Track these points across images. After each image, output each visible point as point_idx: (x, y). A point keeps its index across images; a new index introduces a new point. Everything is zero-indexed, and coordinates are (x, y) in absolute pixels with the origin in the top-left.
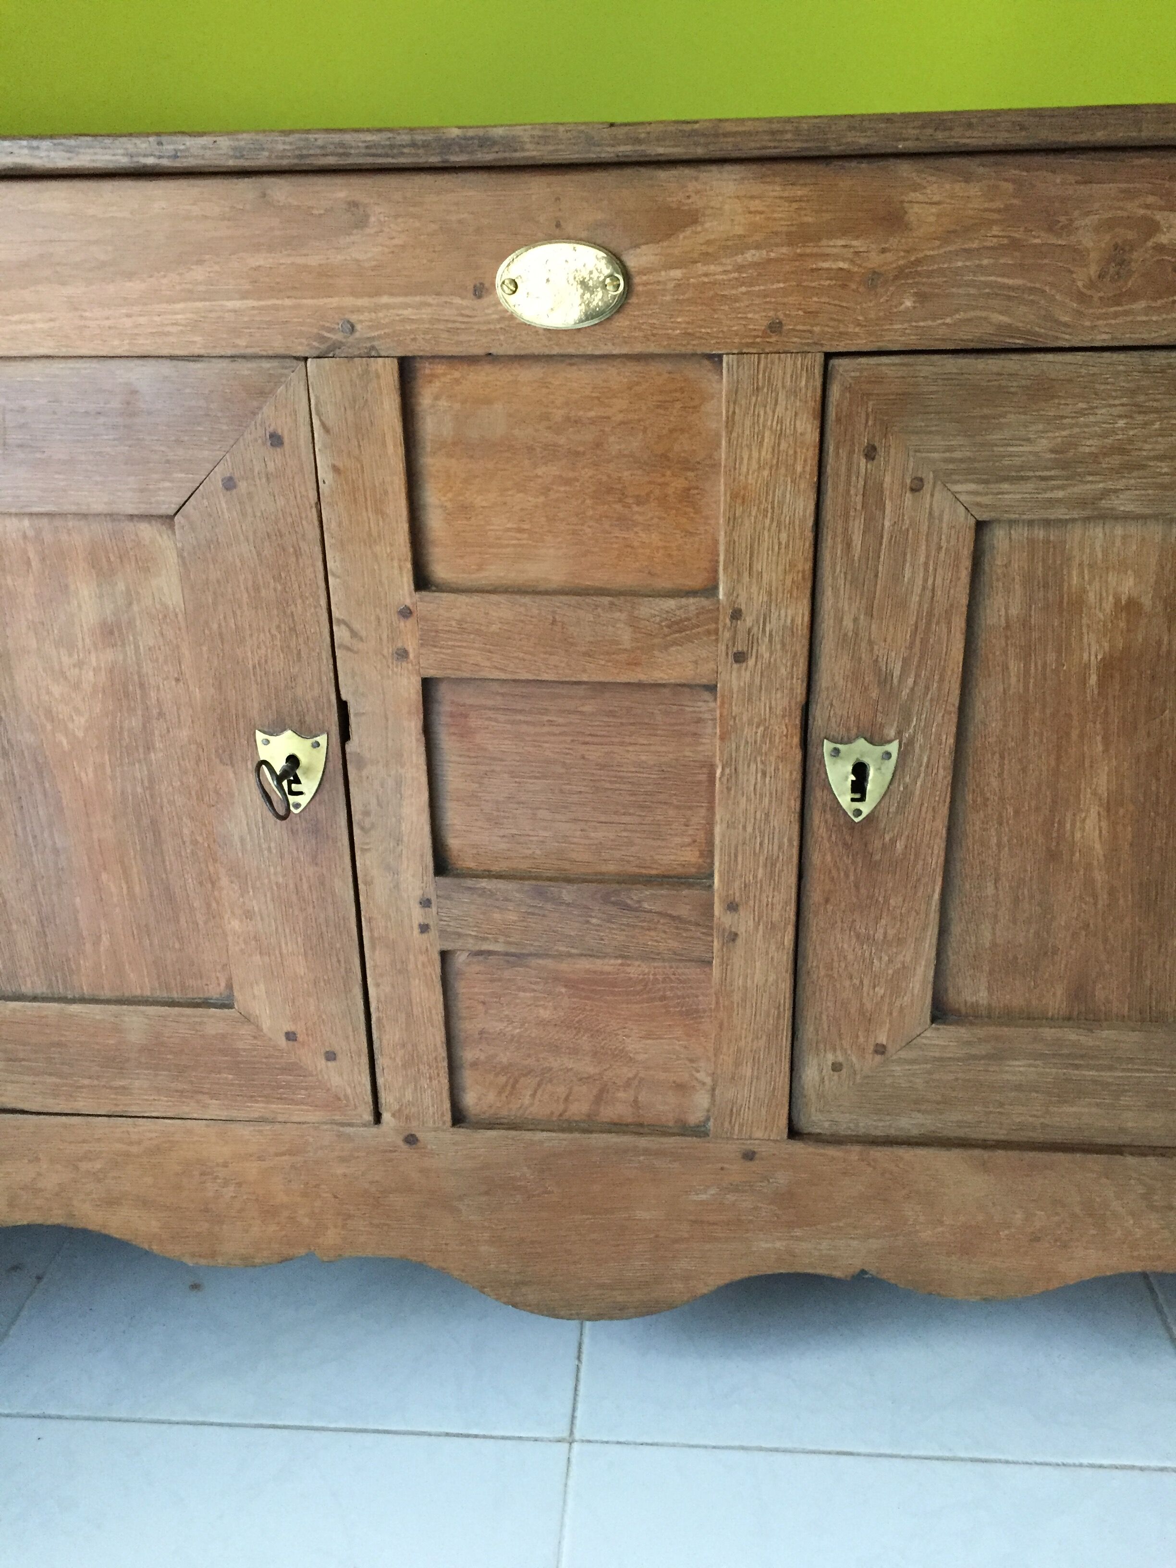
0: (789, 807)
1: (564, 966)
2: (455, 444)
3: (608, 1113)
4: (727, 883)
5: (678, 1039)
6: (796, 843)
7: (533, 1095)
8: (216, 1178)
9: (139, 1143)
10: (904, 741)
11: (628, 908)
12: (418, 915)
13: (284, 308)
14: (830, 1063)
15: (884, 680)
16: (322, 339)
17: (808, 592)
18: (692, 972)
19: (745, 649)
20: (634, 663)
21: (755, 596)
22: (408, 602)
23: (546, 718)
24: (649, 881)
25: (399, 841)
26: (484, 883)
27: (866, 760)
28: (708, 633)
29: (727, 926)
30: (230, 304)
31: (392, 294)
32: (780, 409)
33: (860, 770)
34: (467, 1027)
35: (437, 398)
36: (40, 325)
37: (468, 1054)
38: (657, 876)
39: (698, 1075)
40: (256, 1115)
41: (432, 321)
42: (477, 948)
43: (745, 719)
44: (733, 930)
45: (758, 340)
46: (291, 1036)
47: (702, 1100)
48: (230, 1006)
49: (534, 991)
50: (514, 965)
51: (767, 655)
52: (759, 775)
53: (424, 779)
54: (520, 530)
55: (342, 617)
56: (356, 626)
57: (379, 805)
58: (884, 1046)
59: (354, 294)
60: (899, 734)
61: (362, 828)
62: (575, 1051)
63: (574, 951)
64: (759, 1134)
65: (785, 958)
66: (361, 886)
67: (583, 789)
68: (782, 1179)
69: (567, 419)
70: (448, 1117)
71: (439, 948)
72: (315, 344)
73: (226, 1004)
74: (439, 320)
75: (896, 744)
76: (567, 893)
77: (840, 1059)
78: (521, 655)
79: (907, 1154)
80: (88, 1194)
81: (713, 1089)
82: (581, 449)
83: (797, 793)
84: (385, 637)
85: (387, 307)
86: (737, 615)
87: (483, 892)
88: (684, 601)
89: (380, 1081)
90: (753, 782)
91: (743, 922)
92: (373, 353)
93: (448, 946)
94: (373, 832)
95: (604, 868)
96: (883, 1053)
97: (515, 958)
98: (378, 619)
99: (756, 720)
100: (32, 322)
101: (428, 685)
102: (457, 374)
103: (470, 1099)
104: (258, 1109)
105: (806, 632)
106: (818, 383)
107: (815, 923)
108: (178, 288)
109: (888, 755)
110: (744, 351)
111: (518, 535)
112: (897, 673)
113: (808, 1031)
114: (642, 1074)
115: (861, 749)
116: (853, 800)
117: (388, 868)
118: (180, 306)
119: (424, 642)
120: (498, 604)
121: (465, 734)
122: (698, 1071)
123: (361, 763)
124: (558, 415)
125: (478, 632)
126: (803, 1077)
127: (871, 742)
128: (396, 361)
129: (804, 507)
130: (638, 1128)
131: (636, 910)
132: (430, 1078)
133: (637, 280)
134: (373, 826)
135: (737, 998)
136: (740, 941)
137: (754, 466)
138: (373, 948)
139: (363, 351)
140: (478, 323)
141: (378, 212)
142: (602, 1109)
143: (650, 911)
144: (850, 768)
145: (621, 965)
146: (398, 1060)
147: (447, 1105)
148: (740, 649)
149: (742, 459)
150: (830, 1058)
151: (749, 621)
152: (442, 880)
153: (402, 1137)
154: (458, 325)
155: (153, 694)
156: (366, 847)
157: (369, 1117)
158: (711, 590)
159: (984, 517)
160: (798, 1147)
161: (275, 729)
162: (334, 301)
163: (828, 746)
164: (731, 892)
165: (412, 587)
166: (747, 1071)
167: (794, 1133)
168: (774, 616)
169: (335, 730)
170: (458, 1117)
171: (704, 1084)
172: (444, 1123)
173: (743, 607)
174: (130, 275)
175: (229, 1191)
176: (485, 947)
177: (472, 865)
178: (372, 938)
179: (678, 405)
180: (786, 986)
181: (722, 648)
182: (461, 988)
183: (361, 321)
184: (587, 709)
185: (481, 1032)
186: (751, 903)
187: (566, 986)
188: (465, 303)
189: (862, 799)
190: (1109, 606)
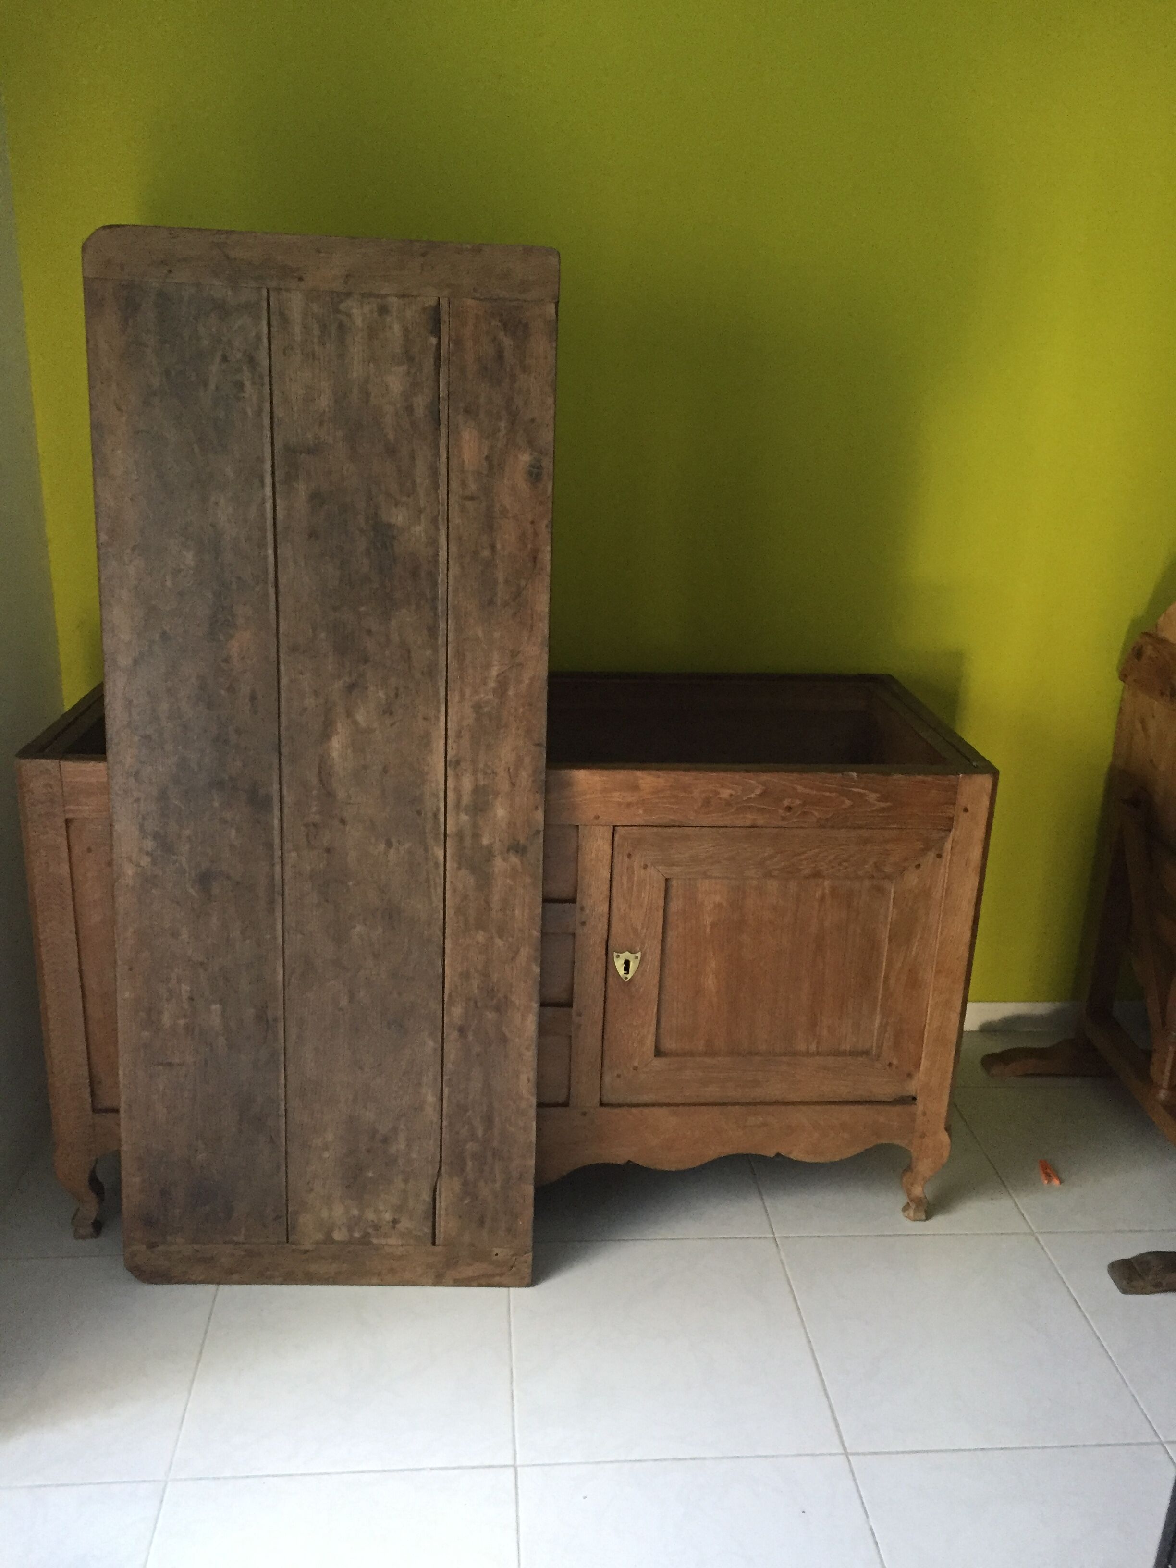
0: (601, 977)
4: (579, 1005)
6: (603, 991)
10: (643, 952)
14: (615, 1074)
15: (635, 930)
19: (585, 921)
21: (589, 903)
27: (630, 960)
29: (577, 1022)
32: (598, 843)
33: (627, 963)
44: (580, 1023)
51: (593, 923)
58: (637, 1068)
60: (641, 950)
65: (599, 1033)
68: (597, 1123)
75: (640, 953)
77: (619, 1073)
79: (646, 1110)
81: (570, 1087)
83: (604, 971)
86: (582, 909)
91: (583, 1020)
96: (636, 1070)
105: (607, 914)
106: (611, 835)
107: (610, 1019)
109: (637, 957)
112: (640, 929)
113: (607, 1063)
115: (626, 955)
116: (624, 973)
126: (606, 1080)
127: (631, 952)
129: (607, 873)
144: (623, 962)
148: (583, 920)
150: (616, 1072)
151: (587, 911)
158: (573, 900)
159: (667, 877)
160: (603, 1109)
163: (615, 954)
166: (584, 1079)
167: (602, 1104)
168: (596, 909)
173: (585, 906)
180: (599, 1044)
186: (586, 1013)
189: (628, 973)
190: (712, 906)
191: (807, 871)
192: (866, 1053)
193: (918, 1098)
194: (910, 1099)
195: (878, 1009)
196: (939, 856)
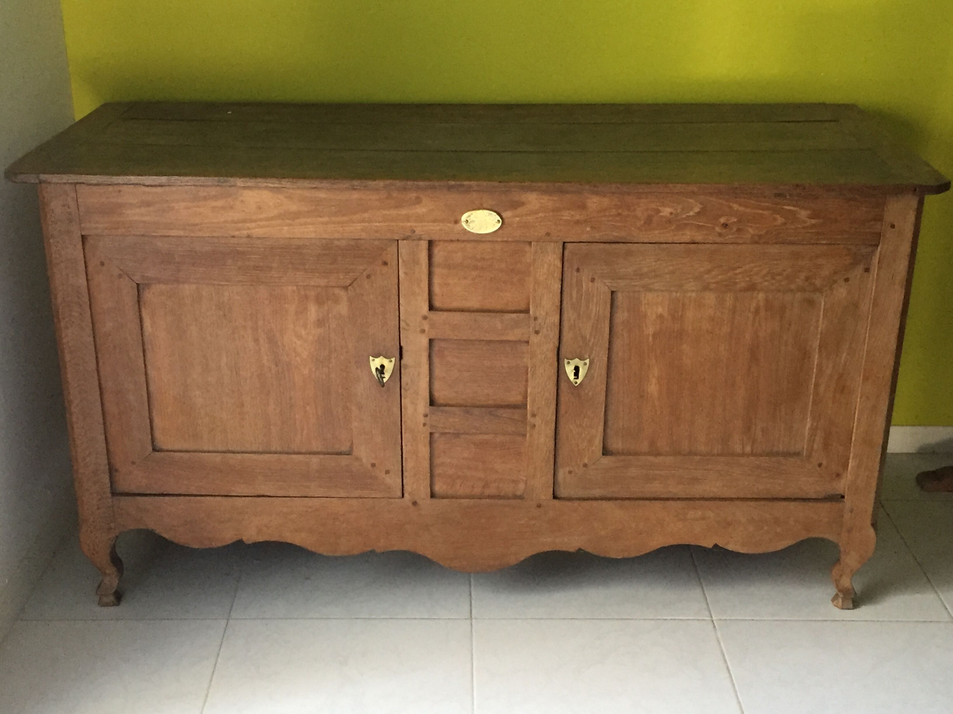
0: (553, 381)
1: (473, 438)
2: (444, 265)
3: (487, 492)
4: (532, 407)
5: (514, 463)
6: (555, 393)
7: (461, 485)
8: (340, 520)
9: (311, 507)
10: (591, 359)
11: (497, 416)
13: (393, 226)
14: (567, 471)
15: (584, 338)
16: (405, 235)
17: (559, 312)
18: (519, 439)
19: (539, 330)
20: (501, 334)
21: (542, 313)
22: (426, 314)
23: (470, 351)
24: (505, 407)
25: (418, 394)
26: (447, 408)
27: (579, 366)
28: (527, 325)
29: (532, 422)
30: (376, 224)
31: (427, 222)
32: (550, 258)
33: (577, 369)
34: (437, 461)
35: (439, 251)
36: (311, 229)
37: (437, 471)
38: (508, 405)
39: (521, 477)
40: (357, 495)
41: (440, 230)
42: (443, 431)
43: (538, 352)
44: (534, 423)
45: (543, 238)
46: (373, 465)
47: (522, 486)
48: (351, 454)
49: (463, 447)
50: (455, 437)
51: (546, 332)
52: (543, 371)
53: (428, 373)
54: (464, 291)
55: (403, 319)
56: (408, 322)
57: (412, 382)
58: (586, 464)
59: (416, 222)
60: (589, 356)
61: (405, 390)
62: (476, 469)
63: (477, 432)
64: (543, 497)
65: (552, 433)
66: (403, 410)
67: (482, 375)
68: (551, 514)
69: (482, 258)
70: (429, 495)
71: (430, 431)
72: (402, 236)
73: (349, 453)
74: (442, 230)
75: (588, 360)
76: (476, 411)
77: (571, 469)
79: (595, 503)
80: (289, 527)
81: (526, 482)
82: (486, 267)
83: (556, 376)
84: (418, 325)
85: (426, 226)
86: (536, 319)
87: (446, 412)
88: (519, 314)
89: (405, 481)
90: (541, 373)
91: (537, 421)
92: (420, 239)
93: (433, 431)
94: (408, 391)
95: (489, 402)
96: (586, 467)
97: (457, 435)
98: (416, 320)
99: (542, 353)
100: (308, 228)
101: (431, 341)
102: (447, 245)
103: (437, 488)
104: (358, 493)
105: (558, 325)
106: (561, 250)
107: (562, 421)
108: (359, 219)
109: (585, 364)
110: (538, 241)
111: (464, 293)
112: (588, 338)
113: (560, 460)
114: (501, 477)
115: (576, 362)
116: (574, 378)
117: (413, 403)
118: (359, 224)
119: (431, 327)
120: (456, 315)
121: (442, 357)
122: (521, 475)
123: (406, 367)
124: (478, 257)
125: (450, 324)
126: (558, 476)
127: (581, 359)
128: (427, 242)
129: (558, 286)
130: (499, 497)
131: (500, 417)
132: (423, 480)
133: (506, 220)
134: (409, 389)
135: (535, 447)
136: (536, 427)
137: (542, 274)
138: (406, 432)
139: (417, 238)
140: (455, 231)
141: (425, 200)
142: (486, 490)
143: (505, 417)
144: (573, 368)
145: (494, 437)
146: (412, 472)
147: (429, 490)
148: (537, 329)
149: (538, 272)
150: (568, 469)
151: (539, 321)
152: (432, 408)
153: (412, 502)
154: (448, 231)
156: (406, 395)
157: (400, 494)
158: (527, 311)
159: (613, 289)
160: (556, 502)
161: (377, 356)
162: (409, 224)
163: (566, 361)
164: (533, 410)
165: (428, 309)
166: (538, 473)
167: (555, 497)
168: (548, 319)
169: (398, 356)
170: (433, 495)
171: (523, 480)
172: (427, 497)
173: (538, 317)
175: (344, 525)
176: (447, 431)
177: (442, 402)
178: (405, 429)
179: (518, 255)
180: (552, 443)
181: (531, 329)
182: (435, 445)
183: (417, 230)
184: (485, 349)
185: (442, 463)
186: (540, 414)
187: (474, 445)
188: (451, 225)
189: (578, 378)
190: (654, 316)
191: (743, 285)
192: (797, 454)
193: (846, 497)
194: (839, 497)
195: (809, 414)
196: (867, 270)
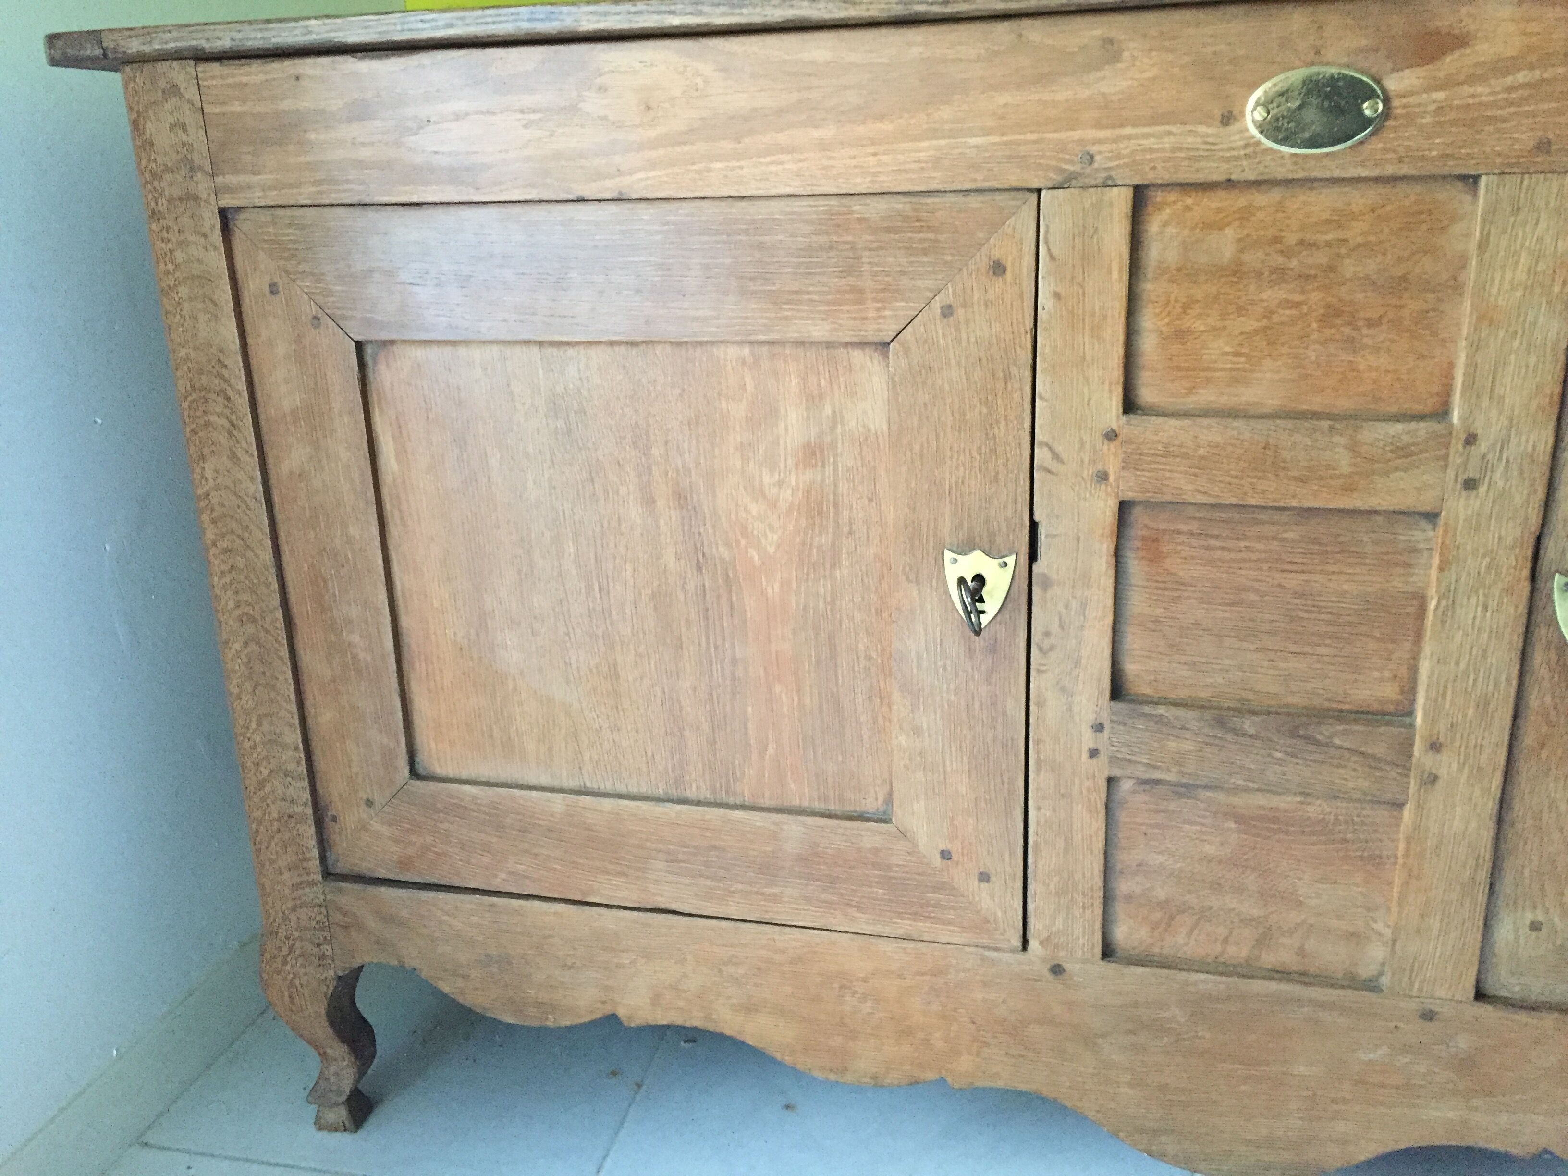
0: (1510, 643)
1: (1235, 800)
2: (1179, 270)
3: (1269, 959)
4: (1432, 719)
5: (1357, 885)
6: (1515, 683)
7: (1190, 932)
8: (856, 992)
9: (783, 952)
11: (1317, 743)
12: (1088, 740)
13: (1026, 142)
14: (1528, 923)
16: (1062, 171)
17: (1554, 417)
18: (1382, 814)
19: (1477, 477)
20: (1349, 489)
21: (1494, 421)
22: (1115, 426)
23: (1242, 544)
24: (1341, 716)
25: (1077, 663)
26: (1161, 710)
28: (1438, 459)
29: (1427, 768)
30: (974, 141)
31: (1134, 126)
32: (1539, 231)
34: (1124, 858)
35: (1165, 224)
36: (787, 166)
37: (1123, 886)
38: (1351, 712)
39: (1375, 926)
40: (900, 932)
41: (1174, 149)
42: (1147, 776)
43: (1469, 547)
44: (1434, 771)
45: (1522, 160)
46: (945, 855)
47: (1377, 952)
48: (887, 821)
49: (1203, 825)
50: (1181, 796)
51: (1501, 484)
52: (1480, 609)
53: (1110, 602)
54: (1237, 354)
55: (1045, 440)
56: (1059, 448)
57: (1062, 627)
59: (1098, 125)
61: (1041, 649)
62: (1239, 890)
63: (1251, 785)
64: (1441, 993)
65: (1490, 806)
66: (1032, 708)
67: (1275, 618)
68: (1463, 1043)
69: (1301, 243)
70: (1098, 950)
71: (1106, 774)
72: (1052, 175)
73: (884, 819)
74: (1180, 149)
76: (1249, 725)
77: (1540, 918)
78: (1228, 479)
80: (729, 998)
81: (1394, 941)
82: (1313, 272)
83: (1521, 630)
84: (1086, 460)
85: (1129, 137)
86: (1471, 440)
87: (1160, 720)
88: (1413, 425)
89: (1031, 907)
90: (1471, 616)
92: (1110, 183)
93: (1116, 772)
94: (1051, 654)
95: (1292, 700)
97: (1185, 789)
98: (1082, 443)
99: (1482, 551)
100: (782, 163)
101: (1124, 507)
102: (1189, 201)
103: (1121, 933)
104: (904, 926)
105: (1548, 458)
107: (1526, 769)
108: (925, 127)
110: (1507, 170)
111: (1236, 359)
113: (1505, 887)
114: (1312, 920)
117: (1063, 690)
118: (925, 144)
119: (1127, 464)
120: (1209, 427)
121: (1155, 557)
122: (1376, 922)
123: (1047, 584)
124: (1292, 239)
125: (1186, 456)
126: (1496, 935)
128: (1131, 189)
129: (1559, 329)
130: (1304, 977)
131: (1326, 745)
132: (1084, 908)
133: (1395, 103)
134: (1052, 648)
135: (1430, 843)
136: (1440, 784)
137: (1506, 286)
138: (1038, 770)
139: (1099, 181)
140: (1222, 150)
141: (1132, 48)
142: (1263, 956)
143: (1341, 748)
145: (1301, 803)
146: (1052, 886)
147: (1098, 937)
148: (1471, 475)
149: (1493, 280)
150: (1529, 916)
151: (1483, 446)
152: (1118, 706)
153: (1049, 966)
154: (1202, 153)
155: (846, 513)
156: (1042, 668)
157: (1017, 943)
160: (1485, 1010)
161: (964, 548)
162: (1076, 135)
163: (1559, 580)
164: (1435, 732)
165: (1121, 410)
166: (1435, 923)
168: (1514, 440)
169: (1024, 550)
170: (1108, 952)
171: (1380, 935)
172: (1093, 956)
173: (1480, 432)
174: (881, 118)
175: (867, 1006)
176: (1157, 775)
177: (1148, 691)
178: (1038, 760)
179: (1425, 227)
180: (1487, 836)
181: (1451, 473)
182: (1122, 816)
183: (1100, 153)
184: (1290, 535)
185: (1140, 865)
186: (1457, 744)
187: (1236, 822)
188: (1210, 131)
